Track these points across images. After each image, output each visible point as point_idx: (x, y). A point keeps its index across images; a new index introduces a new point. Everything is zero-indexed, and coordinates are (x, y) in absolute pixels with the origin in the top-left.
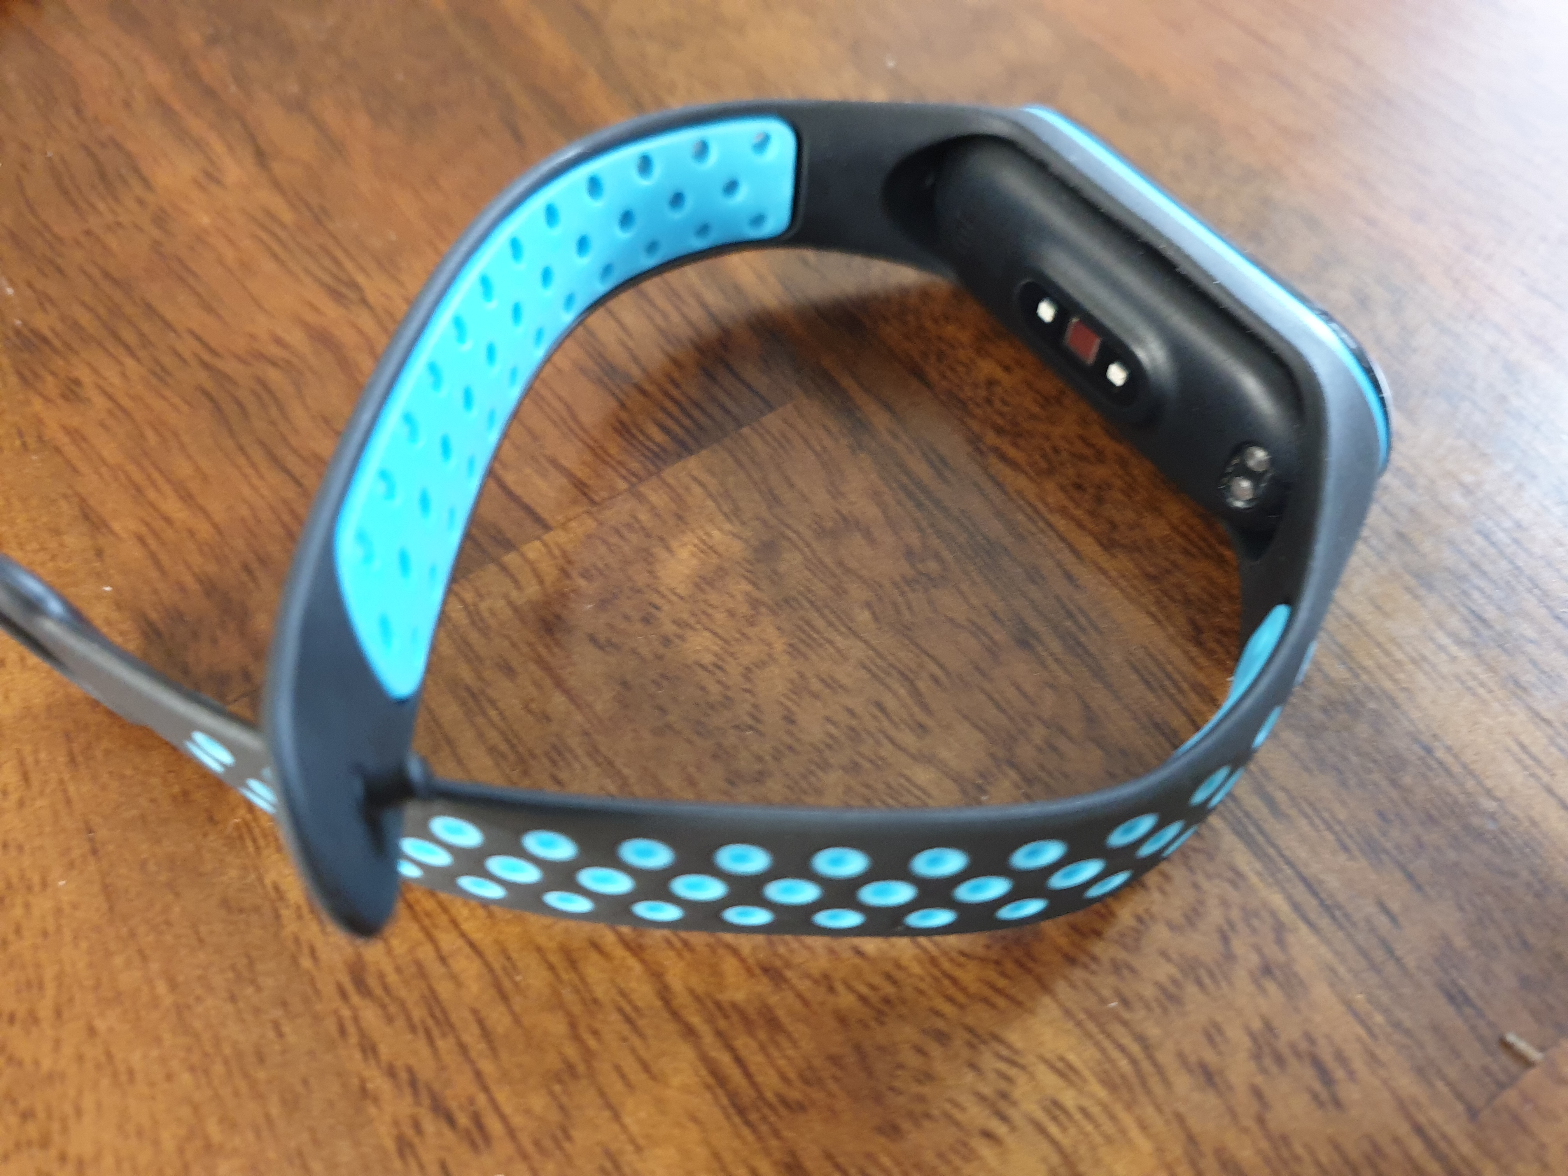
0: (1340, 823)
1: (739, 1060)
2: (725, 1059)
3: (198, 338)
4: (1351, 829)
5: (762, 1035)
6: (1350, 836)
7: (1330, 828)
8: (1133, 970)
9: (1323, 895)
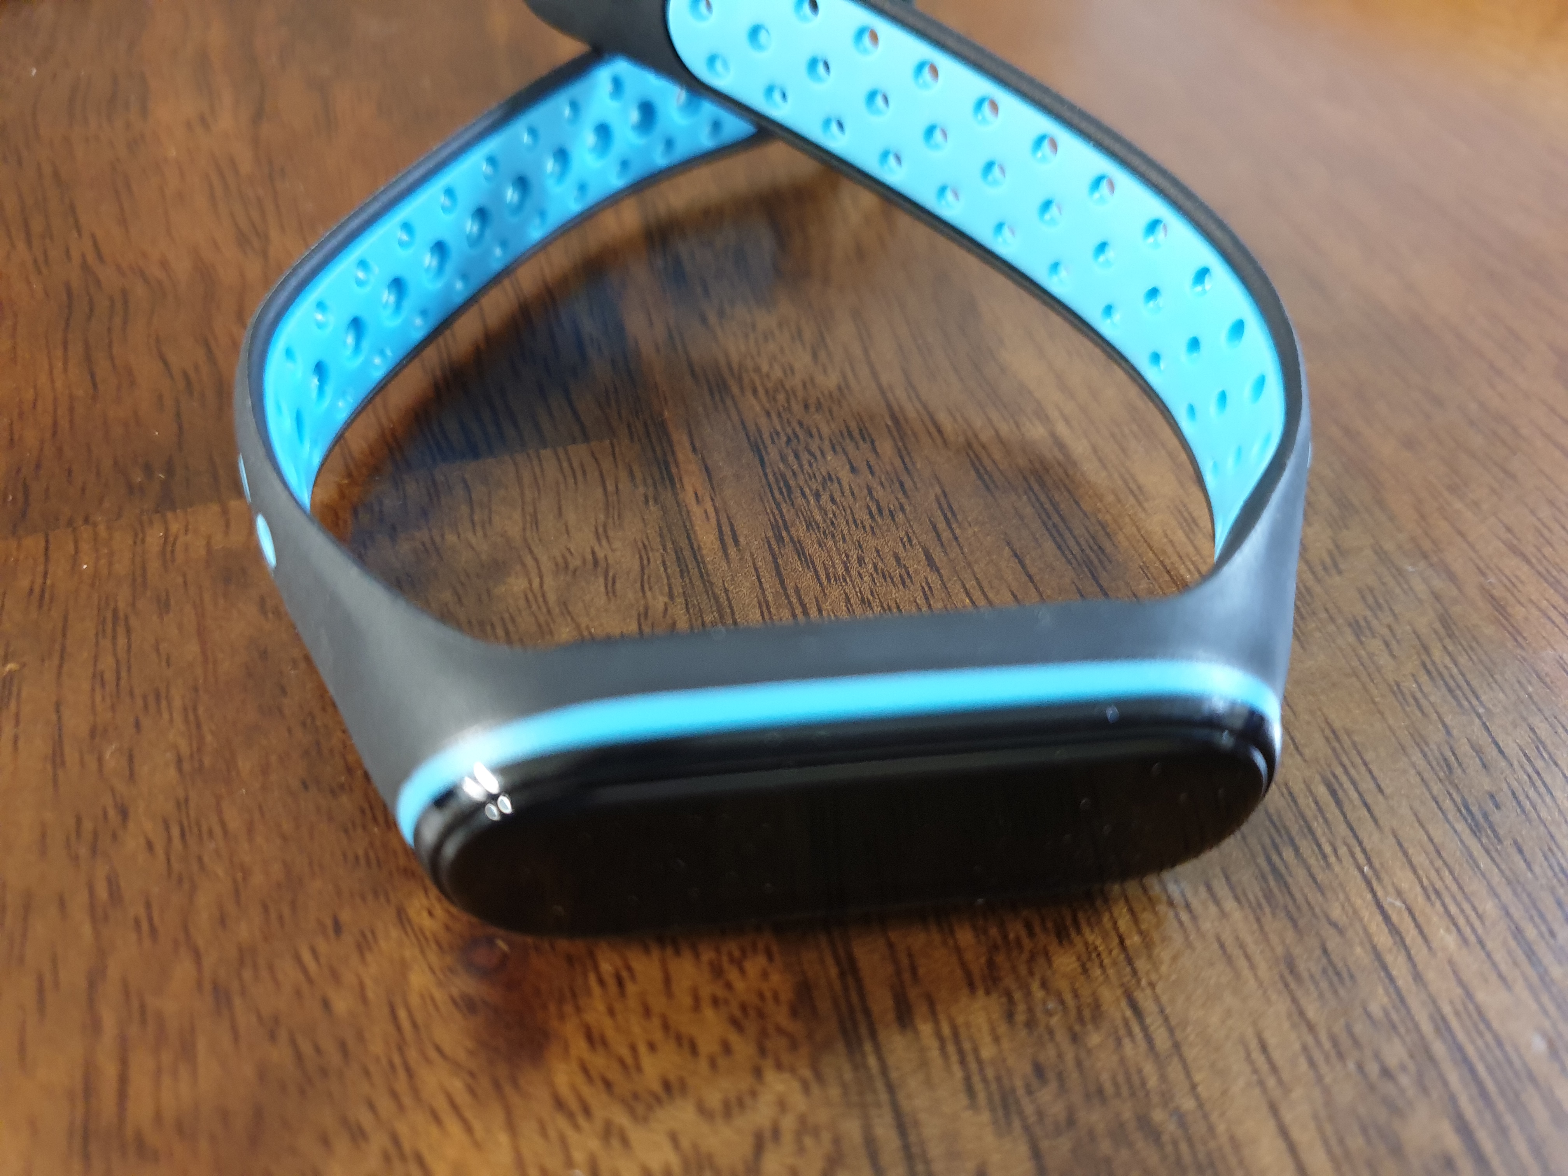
0: (979, 1061)
1: (123, 1080)
2: (109, 1070)
3: (96, 244)
4: (990, 1073)
5: (167, 1058)
6: (985, 1080)
7: (963, 1062)
8: (625, 1141)
9: (913, 1139)
